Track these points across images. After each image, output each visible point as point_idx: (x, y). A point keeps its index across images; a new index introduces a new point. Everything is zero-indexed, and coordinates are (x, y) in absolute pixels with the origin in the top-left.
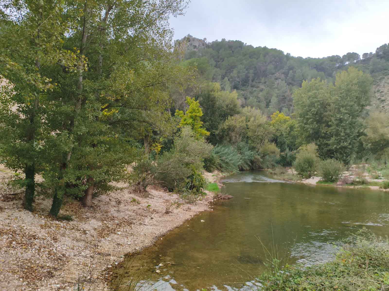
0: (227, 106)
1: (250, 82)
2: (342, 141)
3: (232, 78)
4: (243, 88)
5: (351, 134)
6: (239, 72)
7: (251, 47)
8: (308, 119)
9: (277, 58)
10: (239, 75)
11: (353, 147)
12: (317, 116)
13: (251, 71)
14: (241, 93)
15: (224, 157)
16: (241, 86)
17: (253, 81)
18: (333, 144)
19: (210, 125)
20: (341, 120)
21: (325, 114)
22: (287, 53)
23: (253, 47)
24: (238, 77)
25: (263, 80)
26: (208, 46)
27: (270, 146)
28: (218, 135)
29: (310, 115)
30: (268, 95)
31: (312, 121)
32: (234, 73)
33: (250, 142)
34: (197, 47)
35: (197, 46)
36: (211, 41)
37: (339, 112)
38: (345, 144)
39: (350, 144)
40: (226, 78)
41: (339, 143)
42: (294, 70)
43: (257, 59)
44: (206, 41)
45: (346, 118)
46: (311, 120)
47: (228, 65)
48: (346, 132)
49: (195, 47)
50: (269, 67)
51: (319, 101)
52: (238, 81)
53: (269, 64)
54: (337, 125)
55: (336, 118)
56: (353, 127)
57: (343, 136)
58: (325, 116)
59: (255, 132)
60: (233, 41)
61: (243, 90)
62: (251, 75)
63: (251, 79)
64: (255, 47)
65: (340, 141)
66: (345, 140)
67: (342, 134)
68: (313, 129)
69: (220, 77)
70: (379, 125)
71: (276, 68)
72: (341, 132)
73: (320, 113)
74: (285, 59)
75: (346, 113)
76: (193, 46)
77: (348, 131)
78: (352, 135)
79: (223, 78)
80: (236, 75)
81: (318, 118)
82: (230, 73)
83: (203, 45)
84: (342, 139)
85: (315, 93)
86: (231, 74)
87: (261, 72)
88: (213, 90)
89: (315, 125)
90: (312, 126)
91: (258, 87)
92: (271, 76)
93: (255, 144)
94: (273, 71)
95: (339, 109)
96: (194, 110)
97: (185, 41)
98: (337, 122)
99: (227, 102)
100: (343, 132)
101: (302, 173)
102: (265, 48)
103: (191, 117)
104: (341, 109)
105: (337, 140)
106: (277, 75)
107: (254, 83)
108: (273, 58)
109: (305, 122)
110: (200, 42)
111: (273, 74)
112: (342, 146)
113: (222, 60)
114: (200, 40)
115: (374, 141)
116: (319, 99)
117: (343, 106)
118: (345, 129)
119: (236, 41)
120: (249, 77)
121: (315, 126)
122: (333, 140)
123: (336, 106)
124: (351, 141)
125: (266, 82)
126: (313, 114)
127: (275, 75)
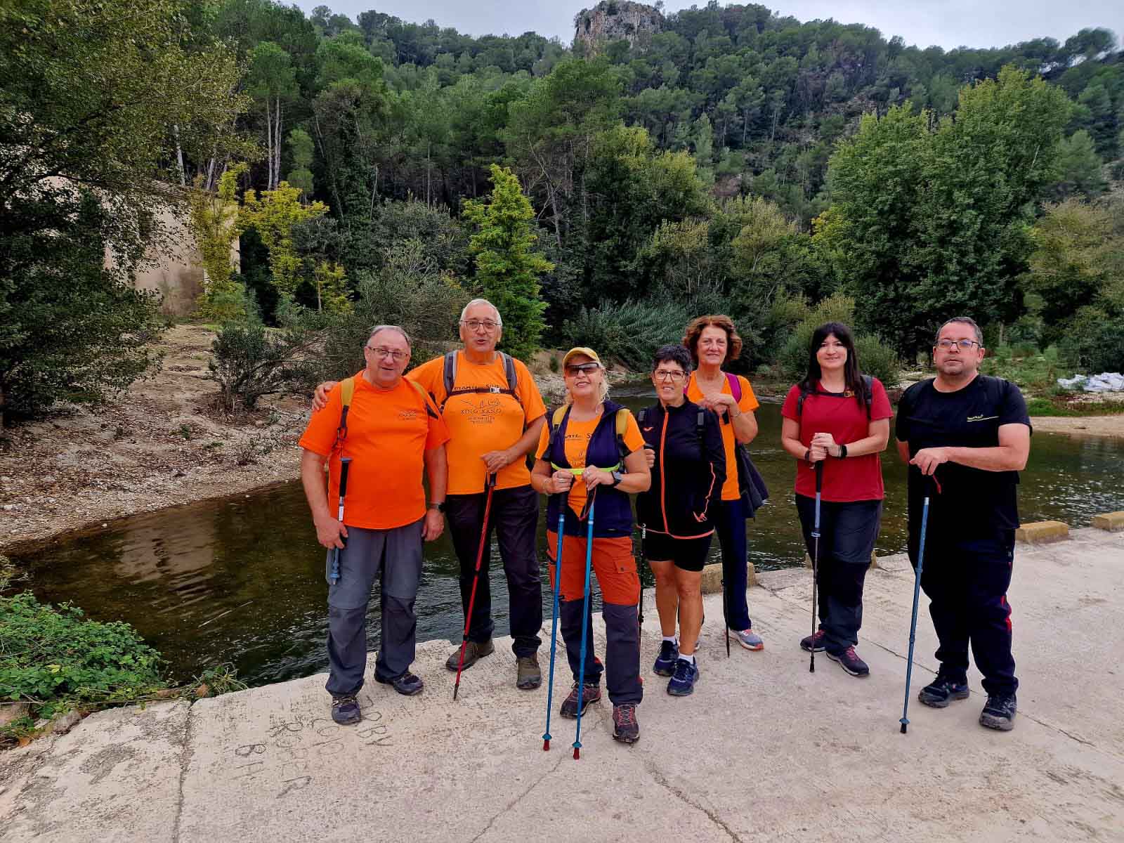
0: (663, 194)
1: (775, 126)
2: (951, 288)
3: (721, 114)
4: (753, 144)
5: (980, 268)
6: (742, 99)
7: (791, 21)
8: (866, 226)
9: (859, 53)
10: (741, 106)
11: (983, 305)
12: (892, 217)
13: (779, 93)
14: (747, 157)
15: (645, 334)
16: (749, 139)
17: (782, 122)
18: (926, 296)
19: (617, 247)
20: (954, 227)
21: (915, 209)
22: (894, 38)
23: (798, 23)
24: (741, 112)
25: (810, 118)
26: (667, 24)
27: (790, 303)
28: (634, 273)
29: (871, 215)
30: (817, 162)
31: (879, 230)
32: (728, 103)
33: (733, 292)
34: (636, 30)
35: (636, 26)
36: (675, 11)
37: (950, 202)
38: (960, 294)
39: (973, 296)
40: (704, 116)
41: (942, 294)
42: (907, 86)
43: (800, 58)
44: (661, 11)
45: (965, 221)
46: (874, 228)
47: (715, 78)
48: (965, 260)
49: (630, 28)
50: (830, 81)
51: (898, 173)
52: (738, 125)
53: (832, 71)
54: (943, 242)
55: (939, 221)
56: (989, 246)
57: (954, 274)
58: (914, 216)
59: (751, 267)
60: (739, 8)
61: (753, 150)
62: (778, 106)
63: (776, 115)
64: (803, 22)
65: (946, 287)
66: (960, 285)
67: (952, 267)
68: (879, 254)
69: (689, 112)
70: (1067, 240)
71: (852, 82)
72: (950, 260)
73: (902, 209)
74: (882, 55)
75: (968, 206)
76: (626, 25)
77: (971, 259)
78: (980, 271)
79: (696, 115)
80: (733, 108)
81: (894, 224)
82: (716, 100)
83: (653, 23)
84: (952, 283)
85: (893, 149)
86: (721, 103)
87: (807, 95)
88: (622, 149)
89: (884, 243)
90: (877, 246)
91: (797, 140)
92: (835, 105)
93: (748, 297)
94: (843, 92)
95: (950, 194)
96: (504, 202)
97: (603, 13)
98: (940, 233)
99: (664, 182)
100: (955, 260)
101: (798, 374)
102: (829, 24)
103: (500, 222)
104: (956, 194)
105: (940, 283)
106: (854, 102)
107: (785, 129)
108: (846, 55)
109: (858, 234)
110: (643, 14)
111: (844, 100)
112: (949, 301)
113: (699, 64)
114: (644, 9)
115: (1045, 286)
116: (899, 167)
117: (962, 186)
118: (963, 254)
119: (750, 5)
120: (771, 112)
121: (884, 245)
122: (926, 283)
123: (941, 185)
124: (976, 288)
125: (819, 124)
126: (881, 213)
127: (849, 103)
